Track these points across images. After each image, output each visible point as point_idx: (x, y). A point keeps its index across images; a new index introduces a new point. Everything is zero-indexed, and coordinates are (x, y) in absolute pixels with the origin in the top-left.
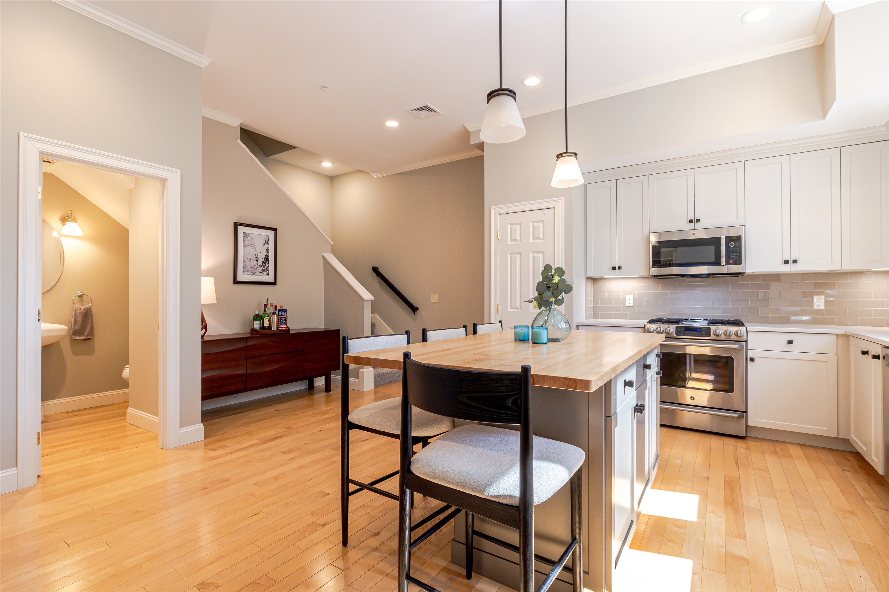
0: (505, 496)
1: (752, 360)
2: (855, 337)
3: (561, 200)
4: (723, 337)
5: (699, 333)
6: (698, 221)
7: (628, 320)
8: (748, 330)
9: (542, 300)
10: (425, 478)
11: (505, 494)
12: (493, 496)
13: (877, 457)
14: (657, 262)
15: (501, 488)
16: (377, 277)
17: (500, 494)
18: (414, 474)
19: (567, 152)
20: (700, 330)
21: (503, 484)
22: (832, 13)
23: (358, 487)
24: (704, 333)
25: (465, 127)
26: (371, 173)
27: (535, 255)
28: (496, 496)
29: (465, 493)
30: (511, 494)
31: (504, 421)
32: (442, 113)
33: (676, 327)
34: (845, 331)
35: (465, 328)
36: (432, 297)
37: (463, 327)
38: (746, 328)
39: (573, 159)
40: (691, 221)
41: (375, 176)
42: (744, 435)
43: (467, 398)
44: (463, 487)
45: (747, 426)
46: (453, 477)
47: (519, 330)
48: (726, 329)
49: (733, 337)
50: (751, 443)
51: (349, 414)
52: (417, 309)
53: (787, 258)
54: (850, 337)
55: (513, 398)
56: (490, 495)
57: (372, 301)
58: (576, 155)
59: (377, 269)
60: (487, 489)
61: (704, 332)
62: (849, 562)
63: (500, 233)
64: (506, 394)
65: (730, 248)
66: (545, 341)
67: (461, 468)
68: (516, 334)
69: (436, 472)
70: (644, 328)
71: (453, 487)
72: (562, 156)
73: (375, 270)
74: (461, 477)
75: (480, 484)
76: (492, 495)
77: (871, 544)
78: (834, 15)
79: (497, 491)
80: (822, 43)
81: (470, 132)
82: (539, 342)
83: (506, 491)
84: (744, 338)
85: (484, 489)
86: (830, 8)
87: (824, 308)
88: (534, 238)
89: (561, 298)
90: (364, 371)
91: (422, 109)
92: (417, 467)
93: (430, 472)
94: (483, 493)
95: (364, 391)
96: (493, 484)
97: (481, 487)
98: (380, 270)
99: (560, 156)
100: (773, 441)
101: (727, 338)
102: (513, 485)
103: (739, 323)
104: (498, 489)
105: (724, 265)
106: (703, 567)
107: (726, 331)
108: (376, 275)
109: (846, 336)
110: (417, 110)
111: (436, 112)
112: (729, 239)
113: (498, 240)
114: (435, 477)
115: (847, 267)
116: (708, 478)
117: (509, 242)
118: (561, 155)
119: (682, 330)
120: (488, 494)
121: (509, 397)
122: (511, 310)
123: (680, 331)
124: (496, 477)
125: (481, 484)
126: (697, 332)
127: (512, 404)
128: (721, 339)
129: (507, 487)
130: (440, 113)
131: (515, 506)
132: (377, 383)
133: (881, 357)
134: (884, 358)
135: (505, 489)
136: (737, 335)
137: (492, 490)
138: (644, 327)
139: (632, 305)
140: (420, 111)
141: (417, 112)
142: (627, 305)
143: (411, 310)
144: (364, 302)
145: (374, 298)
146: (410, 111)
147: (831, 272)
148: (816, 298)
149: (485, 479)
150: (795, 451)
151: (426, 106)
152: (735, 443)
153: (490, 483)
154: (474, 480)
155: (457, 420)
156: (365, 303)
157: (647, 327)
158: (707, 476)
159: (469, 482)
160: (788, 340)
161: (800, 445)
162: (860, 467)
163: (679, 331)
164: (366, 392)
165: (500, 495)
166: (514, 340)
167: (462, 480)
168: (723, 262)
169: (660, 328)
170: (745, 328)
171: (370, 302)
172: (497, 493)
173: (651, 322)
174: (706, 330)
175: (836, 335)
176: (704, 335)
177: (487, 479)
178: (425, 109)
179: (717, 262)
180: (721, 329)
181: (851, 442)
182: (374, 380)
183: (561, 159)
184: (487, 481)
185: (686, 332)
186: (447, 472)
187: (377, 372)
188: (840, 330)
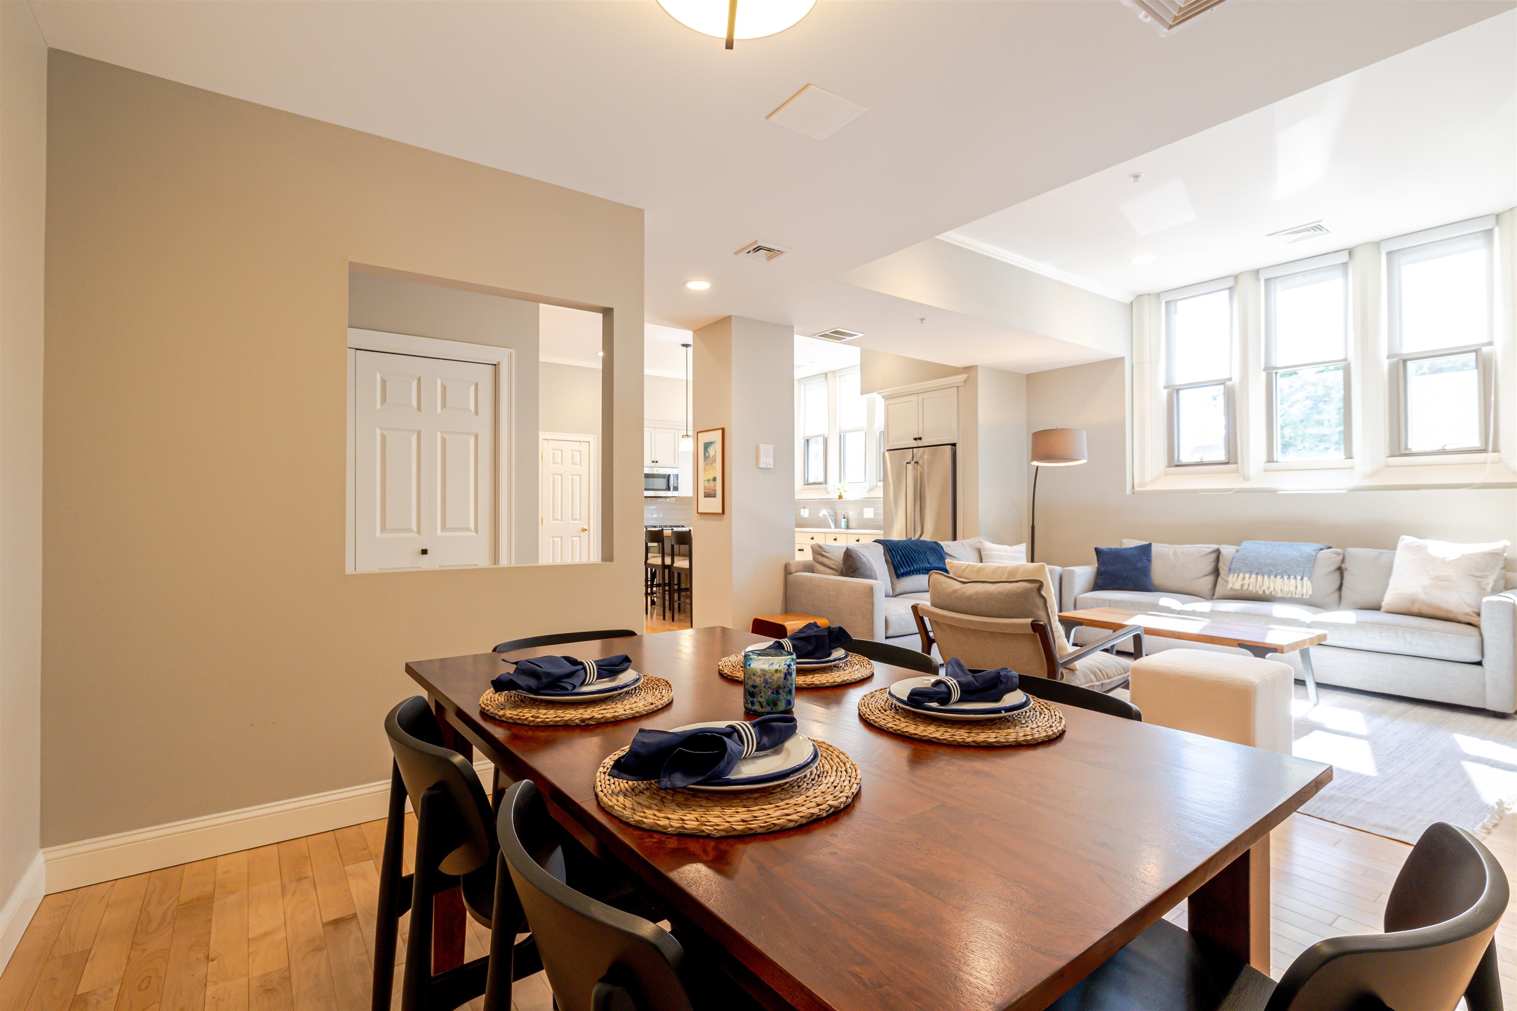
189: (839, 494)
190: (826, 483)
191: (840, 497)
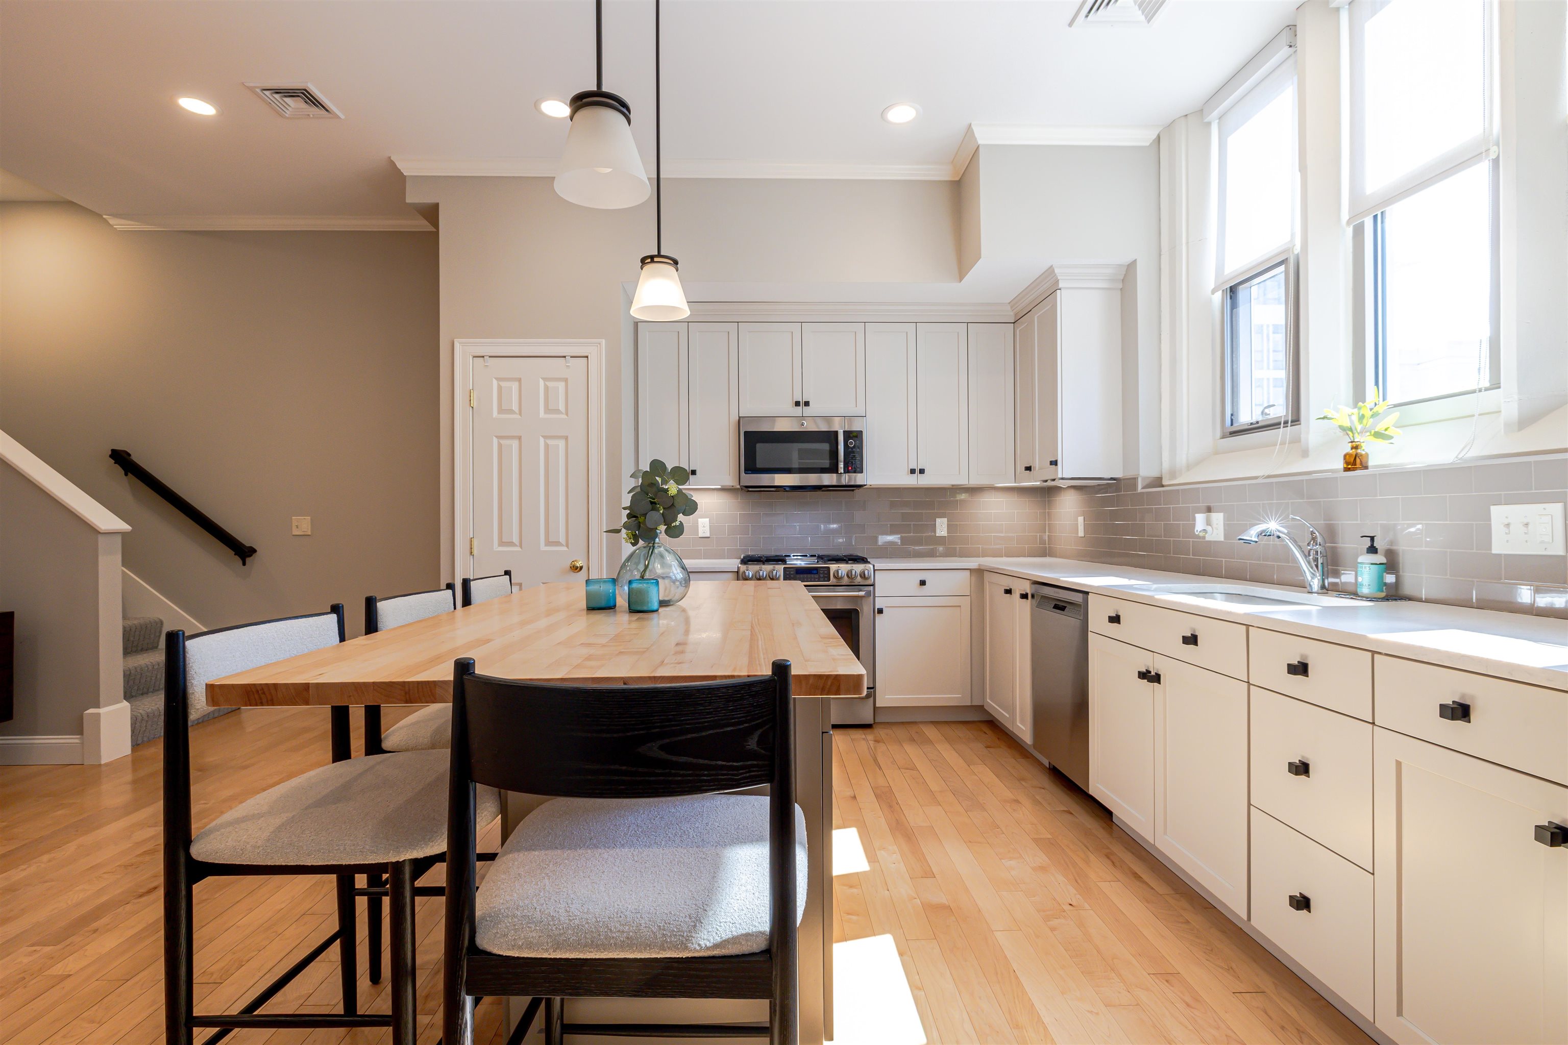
0: (735, 940)
1: (880, 611)
2: (992, 571)
3: (600, 344)
4: (846, 581)
5: (816, 576)
6: (807, 404)
7: (703, 561)
8: (875, 569)
9: (639, 527)
10: (529, 956)
11: (735, 934)
12: (711, 947)
13: (1022, 722)
14: (751, 465)
15: (722, 924)
16: (126, 475)
17: (724, 939)
18: (490, 954)
19: (659, 255)
20: (815, 572)
21: (723, 914)
22: (977, 142)
23: (215, 1030)
24: (822, 576)
25: (393, 164)
26: (104, 216)
27: (549, 443)
28: (716, 946)
29: (640, 959)
30: (747, 931)
31: (744, 783)
32: (342, 116)
33: (784, 568)
34: (979, 565)
35: (451, 591)
36: (294, 524)
37: (445, 588)
38: (874, 566)
39: (671, 269)
40: (797, 404)
41: (119, 224)
42: (872, 722)
43: (661, 748)
44: (635, 948)
45: (875, 708)
46: (606, 932)
47: (594, 588)
48: (850, 568)
49: (859, 580)
50: (881, 732)
51: (191, 841)
52: (252, 551)
53: (914, 466)
54: (985, 572)
55: (759, 732)
56: (704, 946)
57: (124, 534)
58: (676, 262)
59: (125, 455)
60: (694, 935)
61: (821, 574)
62: (1042, 869)
63: (474, 396)
64: (747, 725)
65: (849, 448)
66: (655, 605)
67: (616, 906)
68: (589, 596)
69: (556, 932)
70: (737, 572)
71: (610, 954)
72: (652, 261)
73: (121, 458)
74: (627, 928)
75: (675, 930)
76: (708, 944)
77: (1050, 836)
78: (978, 146)
79: (716, 933)
80: (957, 179)
81: (405, 176)
82: (645, 608)
83: (736, 927)
84: (871, 580)
85: (688, 939)
86: (976, 135)
87: (946, 535)
88: (548, 410)
89: (677, 523)
90: (99, 714)
91: (289, 93)
92: (498, 936)
93: (540, 937)
94: (686, 948)
95: (100, 765)
96: (703, 922)
97: (680, 935)
98: (137, 457)
99: (649, 260)
100: (903, 723)
101: (851, 582)
102: (743, 910)
103: (864, 560)
104: (718, 927)
105: (841, 473)
106: (906, 940)
107: (851, 571)
108: (123, 472)
109: (979, 573)
110: (277, 91)
111: (327, 110)
112: (848, 435)
113: (471, 408)
114: (558, 946)
115: (974, 482)
116: (855, 797)
117: (495, 414)
118: (652, 257)
119: (791, 573)
120: (699, 945)
121: (749, 731)
122: (500, 548)
123: (790, 574)
124: (701, 902)
125: (677, 928)
126: (813, 576)
127: (759, 743)
128: (844, 583)
129: (734, 919)
130: (338, 117)
131: (757, 952)
132: (140, 739)
133: (1030, 596)
134: (1033, 596)
135: (731, 925)
136: (863, 575)
137: (704, 935)
138: (737, 570)
139: (708, 535)
140: (286, 96)
141: (277, 96)
142: (701, 535)
143: (235, 554)
144: (99, 536)
145: (131, 528)
146: (258, 90)
147: (954, 487)
148: (938, 521)
149: (681, 915)
150: (931, 732)
151: (305, 90)
152: (864, 736)
153: (697, 922)
154: (659, 924)
155: (514, 797)
156: (101, 539)
157: (741, 570)
158: (851, 793)
159: (648, 931)
160: (920, 581)
161: (932, 722)
162: (998, 739)
163: (788, 574)
164: (107, 765)
165: (725, 941)
166: (586, 608)
167: (631, 934)
168: (841, 468)
169: (748, 572)
170: (872, 567)
171: (119, 539)
172: (717, 938)
173: (747, 560)
174: (824, 571)
175: (969, 570)
176: (822, 579)
177: (687, 914)
178: (298, 96)
179: (833, 469)
180: (843, 568)
181: (986, 709)
182: (133, 731)
183: (648, 268)
184: (687, 919)
185: (798, 576)
186: (586, 926)
187: (141, 711)
188: (973, 563)
189: (1347, 449)
190: (1296, 420)
191: (1354, 462)
